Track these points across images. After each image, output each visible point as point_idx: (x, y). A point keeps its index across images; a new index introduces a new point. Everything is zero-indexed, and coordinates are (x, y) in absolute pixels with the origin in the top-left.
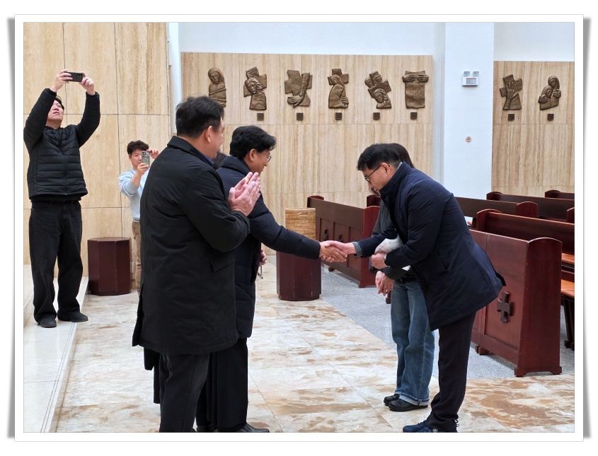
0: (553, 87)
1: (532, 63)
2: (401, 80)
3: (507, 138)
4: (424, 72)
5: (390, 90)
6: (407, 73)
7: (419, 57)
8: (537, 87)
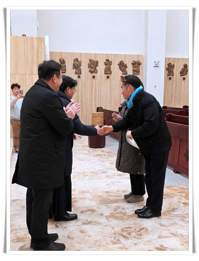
0: (185, 68)
1: (178, 59)
2: (131, 64)
3: (168, 86)
4: (140, 61)
5: (127, 67)
6: (133, 61)
7: (138, 55)
8: (179, 68)
